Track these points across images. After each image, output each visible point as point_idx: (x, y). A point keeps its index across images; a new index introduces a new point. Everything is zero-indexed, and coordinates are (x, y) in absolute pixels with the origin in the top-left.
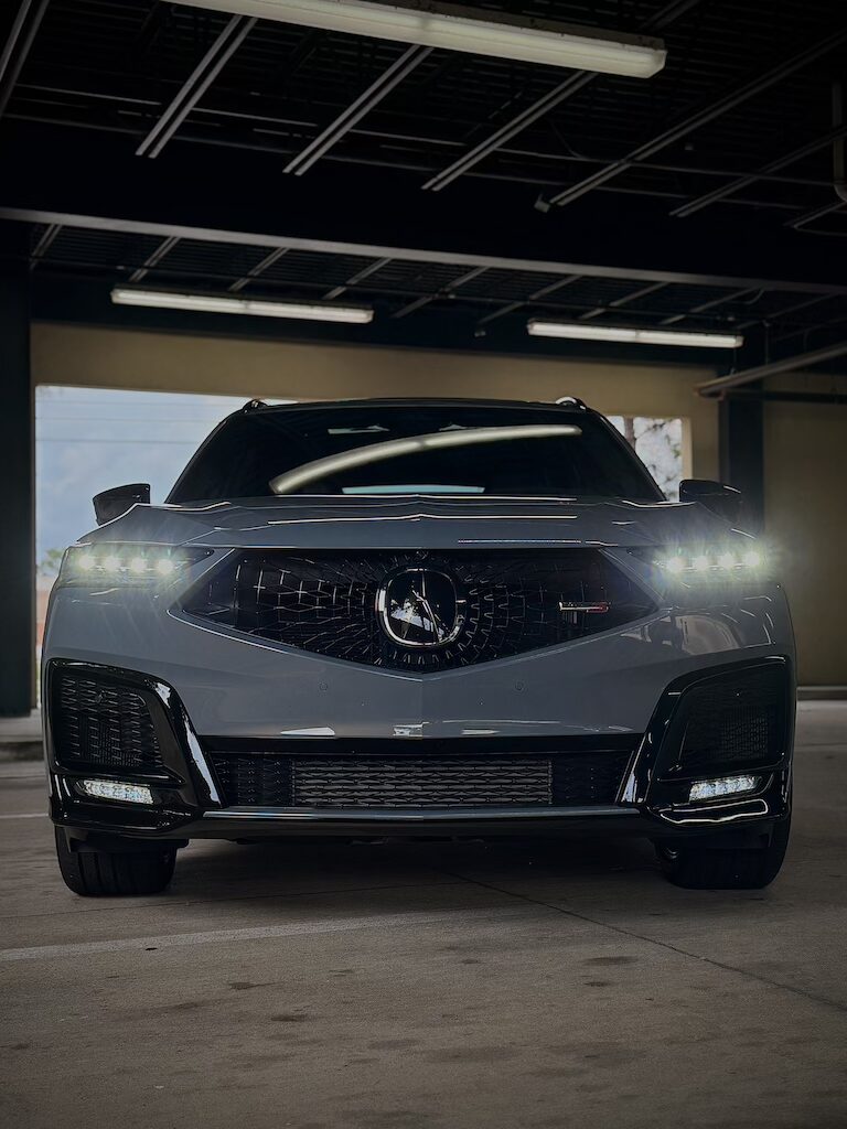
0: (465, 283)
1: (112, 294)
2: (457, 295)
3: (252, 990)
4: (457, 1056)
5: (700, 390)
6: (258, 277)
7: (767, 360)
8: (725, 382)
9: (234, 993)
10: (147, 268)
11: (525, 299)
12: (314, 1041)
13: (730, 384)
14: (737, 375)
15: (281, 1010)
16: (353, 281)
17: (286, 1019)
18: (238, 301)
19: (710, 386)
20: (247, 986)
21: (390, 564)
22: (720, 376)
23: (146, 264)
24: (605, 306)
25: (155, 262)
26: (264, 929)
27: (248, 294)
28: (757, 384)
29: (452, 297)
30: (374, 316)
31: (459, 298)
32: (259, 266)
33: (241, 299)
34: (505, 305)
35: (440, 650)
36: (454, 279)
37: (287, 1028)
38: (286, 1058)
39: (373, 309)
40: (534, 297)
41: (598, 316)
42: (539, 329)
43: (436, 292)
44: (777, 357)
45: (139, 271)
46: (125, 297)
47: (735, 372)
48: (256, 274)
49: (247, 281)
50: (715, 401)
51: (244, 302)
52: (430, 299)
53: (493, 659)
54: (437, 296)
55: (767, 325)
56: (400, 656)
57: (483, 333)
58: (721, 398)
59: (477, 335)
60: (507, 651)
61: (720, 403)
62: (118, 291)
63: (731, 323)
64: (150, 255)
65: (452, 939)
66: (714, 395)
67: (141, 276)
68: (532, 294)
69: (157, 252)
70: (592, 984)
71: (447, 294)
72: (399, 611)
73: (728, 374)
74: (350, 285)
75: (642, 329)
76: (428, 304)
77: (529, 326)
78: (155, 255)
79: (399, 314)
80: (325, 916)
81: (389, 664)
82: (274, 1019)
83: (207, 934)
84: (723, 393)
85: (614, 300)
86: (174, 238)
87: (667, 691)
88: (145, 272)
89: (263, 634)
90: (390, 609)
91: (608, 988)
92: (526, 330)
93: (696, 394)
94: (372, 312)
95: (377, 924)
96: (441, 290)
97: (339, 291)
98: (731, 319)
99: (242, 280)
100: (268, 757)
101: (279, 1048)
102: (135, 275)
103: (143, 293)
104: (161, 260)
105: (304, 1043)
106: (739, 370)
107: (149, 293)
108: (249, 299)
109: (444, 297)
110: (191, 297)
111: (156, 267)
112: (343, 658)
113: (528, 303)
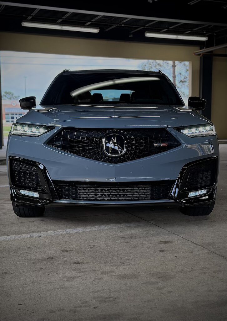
0: (126, 22)
1: (22, 23)
2: (124, 25)
3: (68, 253)
4: (124, 277)
5: (195, 53)
6: (65, 19)
7: (215, 45)
8: (202, 51)
9: (63, 254)
10: (32, 16)
11: (144, 26)
12: (85, 271)
13: (203, 52)
14: (206, 49)
15: (76, 260)
16: (93, 20)
17: (78, 263)
18: (59, 26)
19: (198, 52)
20: (66, 251)
21: (106, 132)
22: (201, 49)
23: (32, 15)
24: (168, 28)
25: (34, 14)
26: (71, 230)
27: (62, 24)
28: (211, 52)
29: (123, 25)
30: (100, 31)
31: (125, 26)
32: (65, 16)
33: (60, 25)
34: (139, 28)
35: (120, 157)
36: (123, 20)
37: (77, 266)
38: (77, 277)
39: (99, 28)
40: (147, 25)
41: (165, 31)
42: (148, 35)
43: (118, 24)
44: (217, 44)
45: (29, 17)
46: (26, 24)
47: (205, 48)
48: (64, 18)
49: (62, 20)
50: (199, 57)
51: (61, 26)
52: (116, 26)
53: (135, 159)
54: (118, 25)
55: (215, 34)
56: (108, 158)
57: (132, 36)
58: (201, 56)
59: (130, 36)
60: (139, 157)
61: (201, 57)
62: (23, 22)
63: (205, 34)
64: (33, 13)
65: (122, 234)
66: (199, 55)
67: (30, 18)
68: (146, 24)
69: (35, 12)
70: (160, 251)
71: (122, 24)
72: (108, 144)
73: (203, 49)
74: (92, 22)
75: (178, 35)
76: (116, 27)
77: (145, 34)
78: (34, 12)
79: (107, 30)
80: (87, 225)
81: (105, 161)
82: (74, 263)
83: (55, 231)
84: (202, 54)
85: (170, 27)
86: (38, 9)
87: (183, 167)
88: (31, 17)
89: (70, 152)
90: (106, 143)
91: (164, 253)
92: (145, 35)
93: (194, 55)
94: (99, 30)
95: (102, 228)
96: (120, 23)
97: (89, 23)
98: (205, 32)
99: (60, 20)
100: (71, 186)
101: (76, 274)
102: (28, 18)
103: (31, 23)
104: (36, 14)
105: (82, 272)
106: (207, 47)
107: (33, 23)
108: (63, 25)
109: (120, 25)
110: (45, 24)
111: (34, 16)
112: (92, 159)
113: (145, 27)
